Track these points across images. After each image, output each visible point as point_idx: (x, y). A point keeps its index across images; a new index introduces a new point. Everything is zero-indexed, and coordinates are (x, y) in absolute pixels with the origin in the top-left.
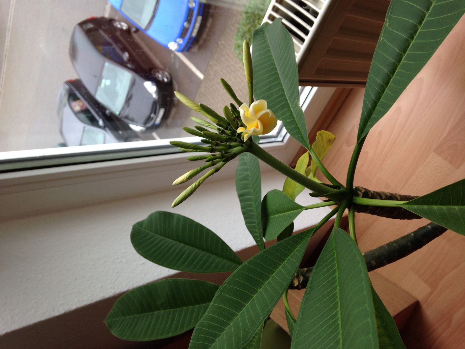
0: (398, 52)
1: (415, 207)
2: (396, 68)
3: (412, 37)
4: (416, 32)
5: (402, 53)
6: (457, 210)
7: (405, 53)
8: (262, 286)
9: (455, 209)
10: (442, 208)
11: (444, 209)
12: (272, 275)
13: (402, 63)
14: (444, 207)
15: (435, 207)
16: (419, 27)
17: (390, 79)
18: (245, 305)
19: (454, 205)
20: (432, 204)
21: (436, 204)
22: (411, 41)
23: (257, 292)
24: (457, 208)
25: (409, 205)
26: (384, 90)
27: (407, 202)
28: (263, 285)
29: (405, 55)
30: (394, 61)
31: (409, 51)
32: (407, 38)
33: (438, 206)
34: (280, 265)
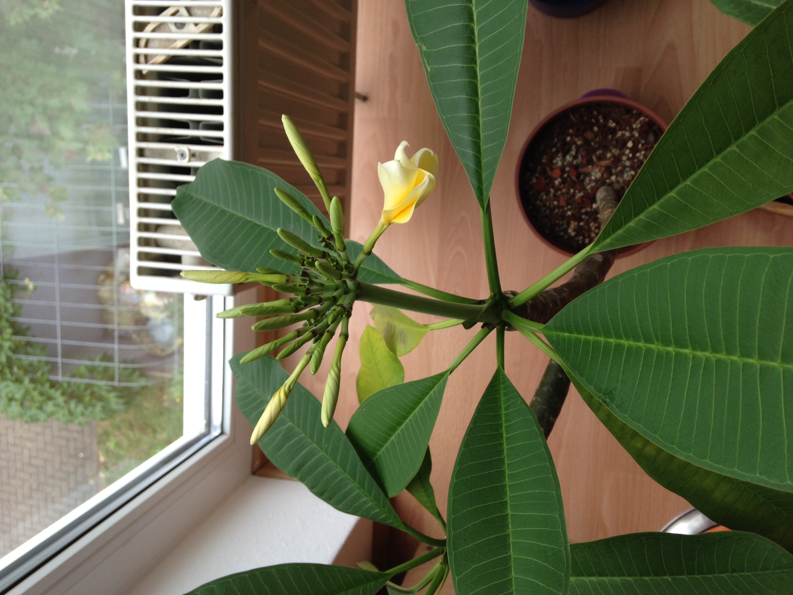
0: (466, 67)
1: (608, 241)
2: (476, 87)
3: (472, 41)
4: (473, 33)
5: (473, 65)
6: (658, 209)
7: (475, 62)
8: (506, 491)
9: (655, 209)
10: (640, 219)
11: (644, 218)
12: (504, 466)
13: (481, 77)
14: (642, 216)
15: (632, 224)
16: (472, 25)
17: (477, 104)
18: (509, 535)
19: (650, 205)
20: (626, 223)
21: (630, 219)
22: (474, 46)
23: (507, 504)
24: (655, 206)
25: (598, 245)
26: (478, 121)
27: (594, 244)
28: (506, 487)
29: (478, 65)
30: (469, 80)
31: (480, 57)
32: (466, 45)
33: (634, 220)
34: (502, 444)
